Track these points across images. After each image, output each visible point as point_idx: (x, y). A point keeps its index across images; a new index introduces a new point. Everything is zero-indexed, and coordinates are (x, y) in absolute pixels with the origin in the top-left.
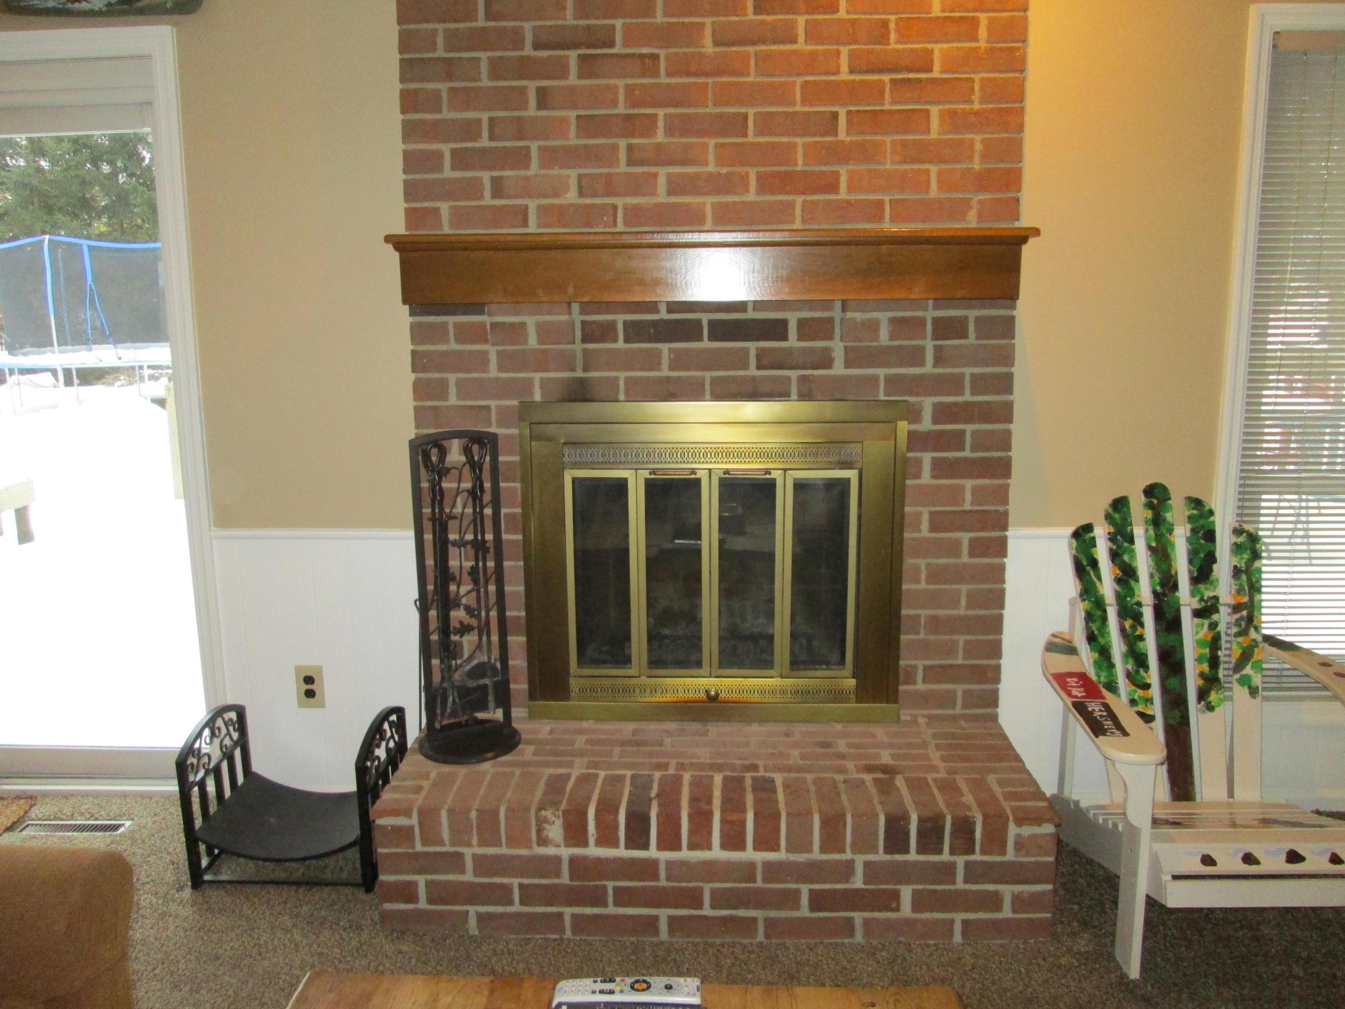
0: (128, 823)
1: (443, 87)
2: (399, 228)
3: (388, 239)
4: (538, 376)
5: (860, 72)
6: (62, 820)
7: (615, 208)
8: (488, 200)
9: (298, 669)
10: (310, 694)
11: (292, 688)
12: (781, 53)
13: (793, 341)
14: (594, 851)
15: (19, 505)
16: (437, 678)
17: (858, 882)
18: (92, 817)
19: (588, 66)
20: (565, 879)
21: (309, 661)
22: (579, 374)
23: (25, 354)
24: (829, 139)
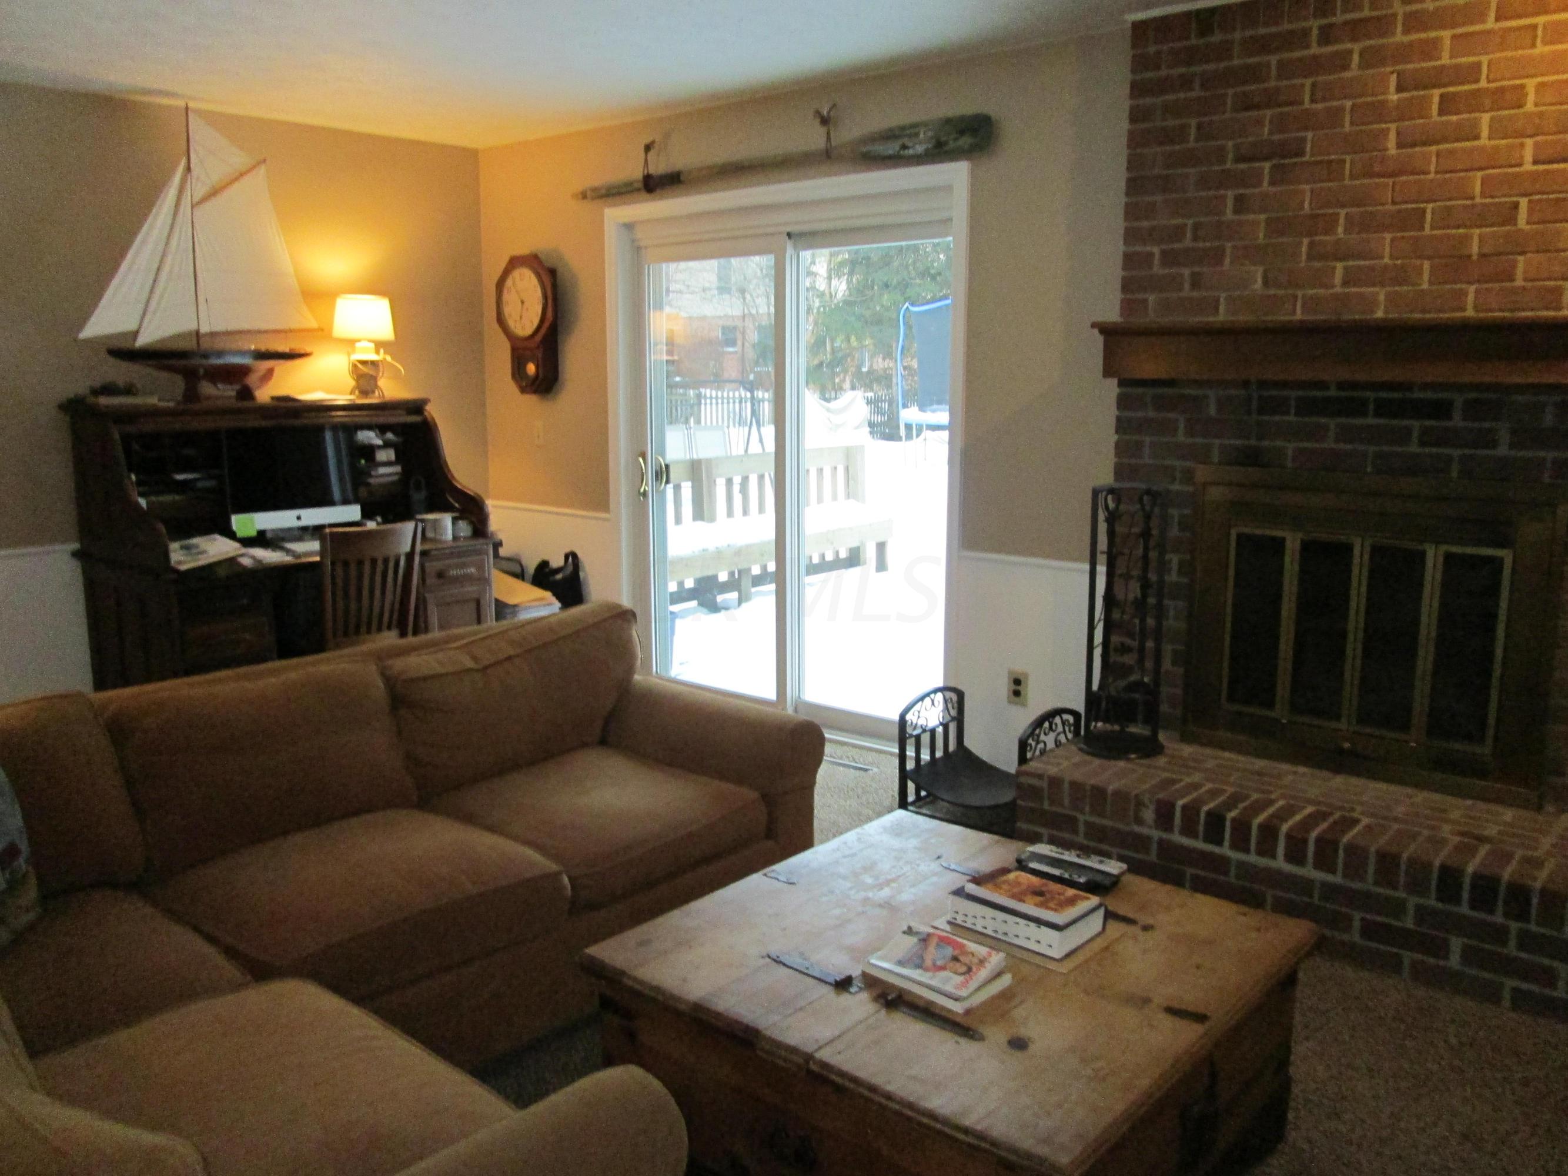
0: (875, 770)
1: (1158, 198)
2: (1112, 315)
3: (1094, 325)
4: (1217, 441)
5: (1544, 163)
6: (834, 758)
7: (1295, 297)
8: (1187, 291)
9: (1010, 673)
10: (1017, 693)
11: (1004, 687)
12: (1464, 150)
13: (1457, 421)
14: (1177, 838)
15: (881, 539)
16: (1095, 687)
17: (1409, 922)
18: (854, 760)
19: (1280, 175)
20: (1153, 857)
21: (1019, 667)
22: (1253, 442)
23: (934, 411)
24: (1508, 228)
